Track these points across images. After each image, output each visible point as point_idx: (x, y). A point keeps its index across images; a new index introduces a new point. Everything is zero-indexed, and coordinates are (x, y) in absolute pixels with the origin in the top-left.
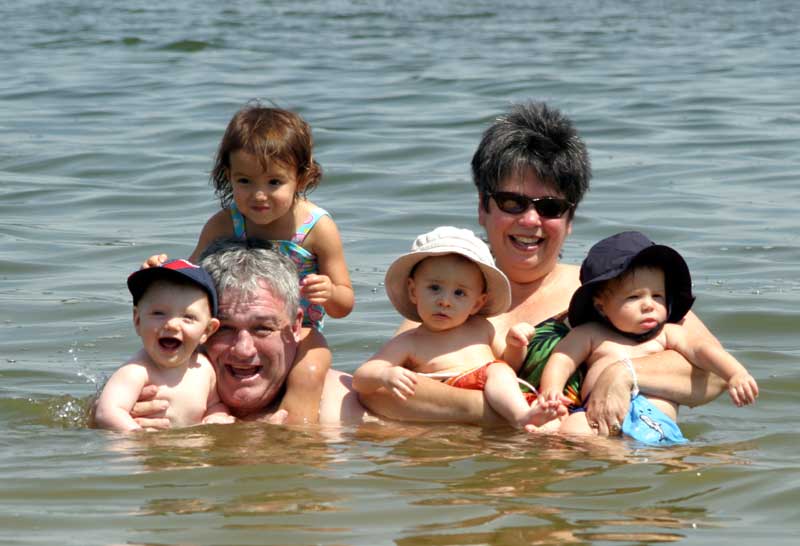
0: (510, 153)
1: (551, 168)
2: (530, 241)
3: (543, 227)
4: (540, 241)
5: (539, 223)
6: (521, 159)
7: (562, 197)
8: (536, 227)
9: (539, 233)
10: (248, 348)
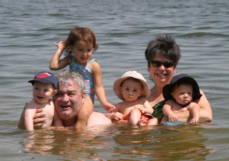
0: (155, 49)
1: (167, 53)
2: (162, 75)
3: (166, 70)
4: (166, 75)
5: (165, 69)
6: (158, 51)
7: (171, 61)
8: (164, 71)
9: (165, 72)
10: (67, 99)
